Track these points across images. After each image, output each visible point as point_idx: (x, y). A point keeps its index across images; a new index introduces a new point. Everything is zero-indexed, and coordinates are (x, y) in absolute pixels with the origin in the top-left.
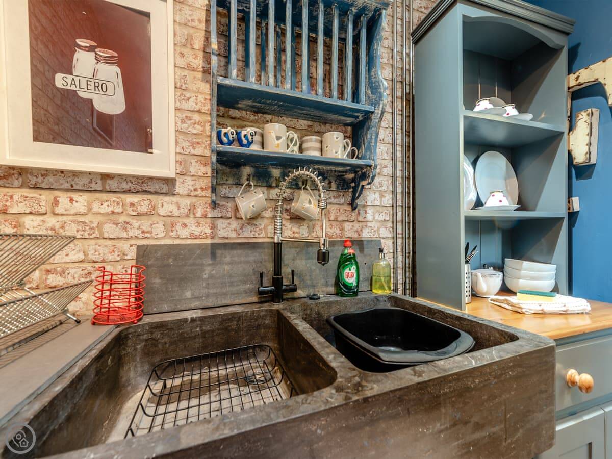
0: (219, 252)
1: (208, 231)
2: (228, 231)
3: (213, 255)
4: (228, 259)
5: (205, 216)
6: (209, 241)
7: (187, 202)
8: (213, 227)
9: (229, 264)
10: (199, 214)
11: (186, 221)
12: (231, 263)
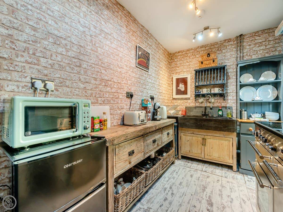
0: (196, 108)
1: (195, 105)
2: (197, 105)
3: (195, 108)
4: (197, 109)
5: (194, 102)
6: (194, 106)
7: (192, 101)
8: (195, 104)
9: (197, 110)
10: (193, 102)
11: (191, 103)
12: (198, 109)
